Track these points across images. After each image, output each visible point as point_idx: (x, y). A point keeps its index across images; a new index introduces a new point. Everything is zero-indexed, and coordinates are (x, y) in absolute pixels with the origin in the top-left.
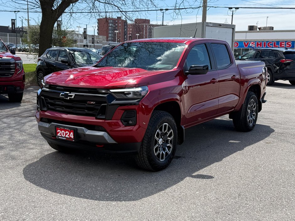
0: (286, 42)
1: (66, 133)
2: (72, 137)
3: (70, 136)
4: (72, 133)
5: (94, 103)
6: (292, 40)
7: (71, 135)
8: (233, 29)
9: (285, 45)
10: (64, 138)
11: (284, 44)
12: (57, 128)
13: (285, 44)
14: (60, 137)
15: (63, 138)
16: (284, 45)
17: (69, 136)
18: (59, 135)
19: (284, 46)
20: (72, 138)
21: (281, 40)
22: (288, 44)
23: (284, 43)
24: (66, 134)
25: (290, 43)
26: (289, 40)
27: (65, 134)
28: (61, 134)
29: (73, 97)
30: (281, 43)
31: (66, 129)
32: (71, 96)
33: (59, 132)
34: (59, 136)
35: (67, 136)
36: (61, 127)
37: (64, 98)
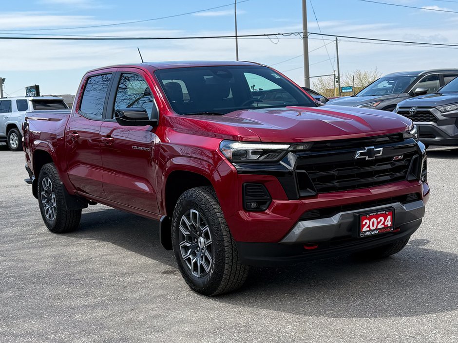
1: (379, 220)
3: (386, 224)
4: (389, 218)
7: (388, 222)
10: (376, 232)
12: (362, 217)
14: (367, 233)
15: (373, 233)
17: (383, 224)
18: (365, 229)
20: (389, 225)
24: (378, 223)
28: (369, 227)
29: (381, 154)
31: (379, 213)
32: (379, 152)
33: (366, 223)
34: (365, 232)
35: (380, 226)
36: (371, 213)
37: (367, 159)
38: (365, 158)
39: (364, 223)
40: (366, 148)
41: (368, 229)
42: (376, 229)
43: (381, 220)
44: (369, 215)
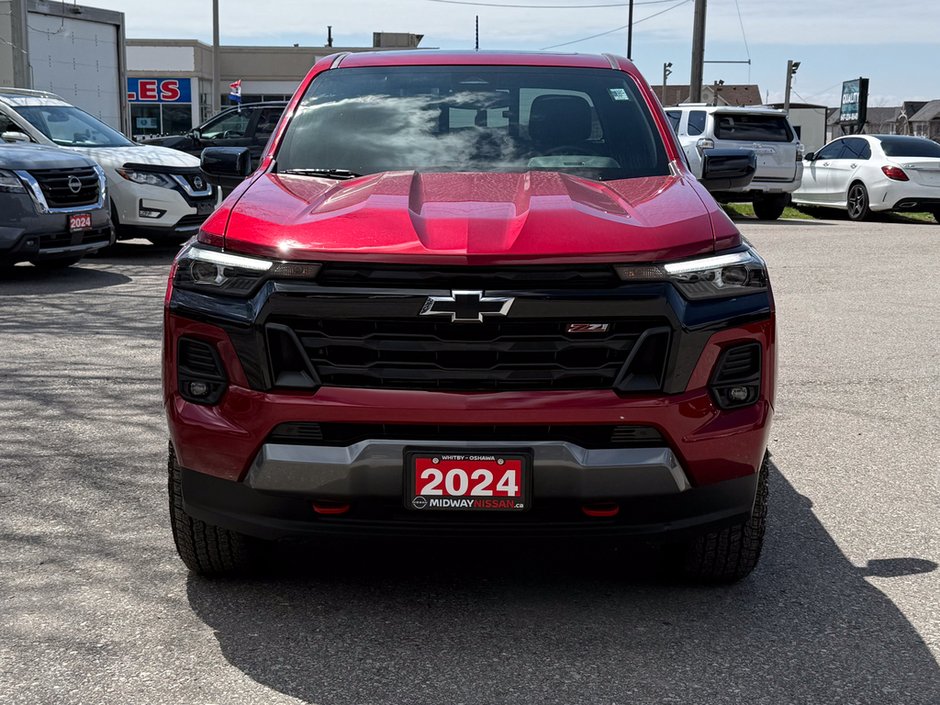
0: (160, 80)
1: (475, 475)
2: (512, 490)
3: (500, 487)
4: (511, 475)
5: (605, 327)
6: (181, 76)
7: (506, 484)
8: (118, 27)
9: (159, 92)
10: (464, 503)
11: (155, 87)
12: (414, 461)
13: (158, 87)
14: (433, 502)
15: (454, 504)
16: (155, 93)
17: (492, 487)
18: (427, 490)
19: (154, 97)
20: (512, 493)
21: (143, 75)
22: (166, 87)
23: (153, 83)
24: (472, 484)
25: (175, 84)
26: (168, 75)
27: (470, 480)
28: (442, 486)
29: (504, 311)
30: (144, 85)
31: (476, 458)
32: (496, 306)
33: (432, 477)
34: (429, 498)
35: (477, 491)
36: (445, 455)
37: (454, 319)
38: (450, 316)
39: (425, 475)
40: (455, 292)
41: (440, 492)
42: (467, 496)
43: (482, 478)
44: (440, 459)
